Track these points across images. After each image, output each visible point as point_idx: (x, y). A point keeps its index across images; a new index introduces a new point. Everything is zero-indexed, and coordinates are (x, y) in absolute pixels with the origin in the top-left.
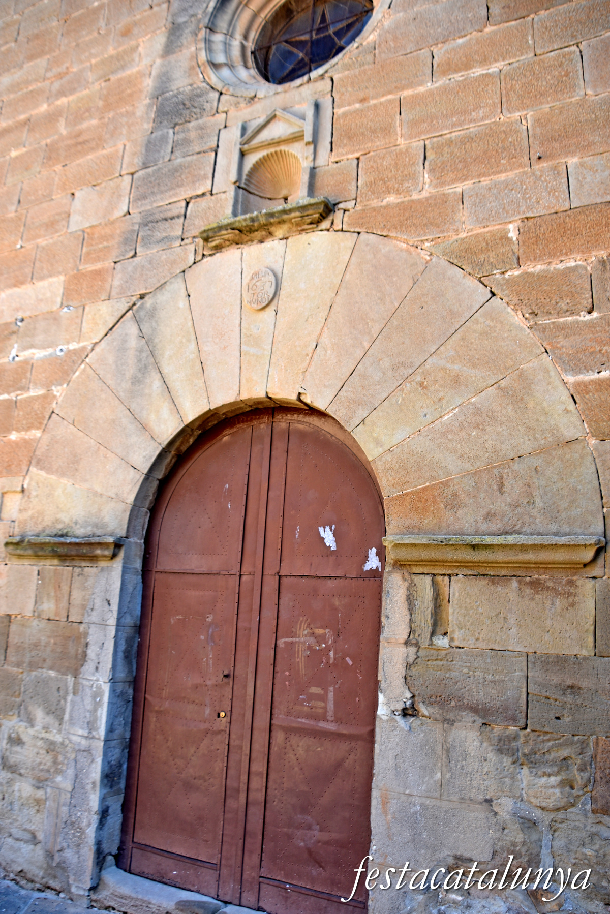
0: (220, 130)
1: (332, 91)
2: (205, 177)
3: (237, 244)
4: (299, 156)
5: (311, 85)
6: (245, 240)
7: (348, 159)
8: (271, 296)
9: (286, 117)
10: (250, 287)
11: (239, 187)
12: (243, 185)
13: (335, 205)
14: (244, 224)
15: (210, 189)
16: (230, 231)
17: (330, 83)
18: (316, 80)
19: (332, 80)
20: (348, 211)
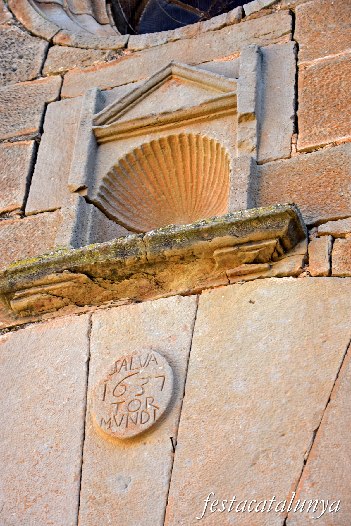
0: (46, 104)
1: (293, 31)
2: (10, 183)
3: (79, 305)
4: (224, 143)
5: (245, 24)
6: (98, 298)
7: (334, 144)
8: (163, 408)
9: (194, 76)
10: (110, 388)
11: (88, 200)
12: (94, 197)
13: (310, 227)
14: (102, 259)
15: (20, 205)
16: (66, 274)
17: (290, 17)
18: (256, 15)
19: (292, 14)
20: (343, 237)
